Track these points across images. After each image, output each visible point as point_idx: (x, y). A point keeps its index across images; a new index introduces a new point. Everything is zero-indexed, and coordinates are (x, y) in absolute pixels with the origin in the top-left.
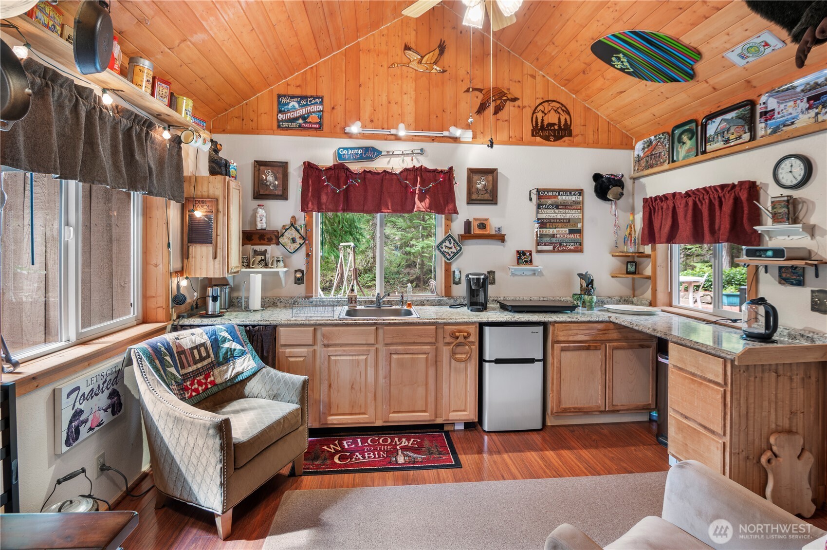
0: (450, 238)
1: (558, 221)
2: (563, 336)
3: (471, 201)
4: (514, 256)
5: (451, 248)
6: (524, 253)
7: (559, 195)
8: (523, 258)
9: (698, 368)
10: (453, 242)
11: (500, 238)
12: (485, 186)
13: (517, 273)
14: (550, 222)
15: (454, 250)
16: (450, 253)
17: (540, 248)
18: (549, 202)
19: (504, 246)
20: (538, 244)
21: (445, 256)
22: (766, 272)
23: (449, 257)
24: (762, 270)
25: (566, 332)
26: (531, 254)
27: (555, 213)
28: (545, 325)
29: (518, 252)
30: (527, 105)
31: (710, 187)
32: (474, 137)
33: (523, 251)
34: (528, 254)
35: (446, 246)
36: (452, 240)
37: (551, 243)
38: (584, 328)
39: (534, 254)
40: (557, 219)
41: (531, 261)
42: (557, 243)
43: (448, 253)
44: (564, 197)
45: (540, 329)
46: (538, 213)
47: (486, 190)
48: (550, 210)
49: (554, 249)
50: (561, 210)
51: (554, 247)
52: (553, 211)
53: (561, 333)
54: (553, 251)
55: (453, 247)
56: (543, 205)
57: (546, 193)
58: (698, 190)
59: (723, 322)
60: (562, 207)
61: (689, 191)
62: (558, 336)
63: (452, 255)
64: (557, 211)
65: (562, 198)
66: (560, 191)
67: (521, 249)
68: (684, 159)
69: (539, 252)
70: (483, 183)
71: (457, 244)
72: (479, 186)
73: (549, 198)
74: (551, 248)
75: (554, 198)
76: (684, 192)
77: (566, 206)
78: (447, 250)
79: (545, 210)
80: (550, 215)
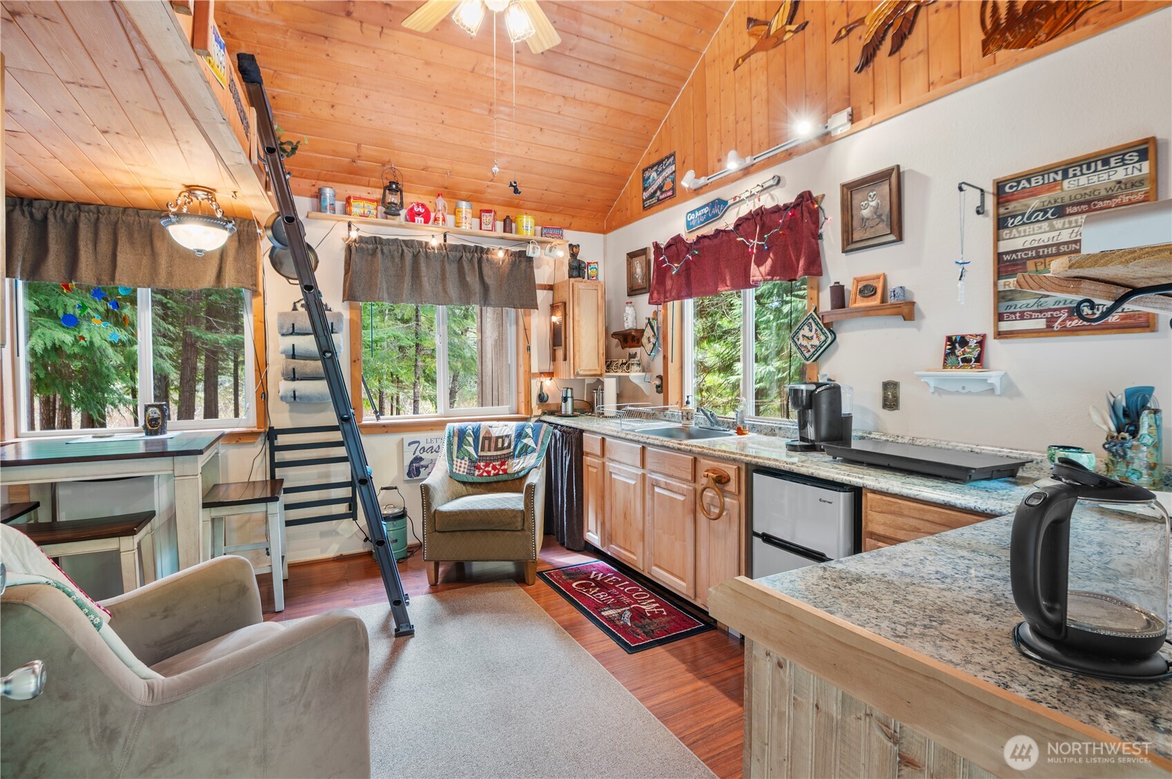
0: (811, 321)
1: (1063, 249)
2: (884, 524)
3: (850, 244)
4: (941, 347)
5: (812, 338)
6: (963, 342)
7: (1065, 176)
8: (959, 351)
10: (814, 327)
11: (906, 310)
12: (877, 208)
13: (947, 387)
14: (1038, 256)
15: (816, 342)
16: (809, 347)
17: (1005, 326)
18: (1035, 203)
19: (919, 328)
20: (1000, 317)
21: (802, 353)
23: (807, 355)
25: (890, 517)
26: (981, 344)
27: (1052, 229)
29: (949, 339)
32: (853, 119)
33: (963, 338)
34: (973, 343)
35: (804, 336)
36: (813, 324)
37: (1041, 312)
38: (936, 518)
39: (992, 344)
40: (1058, 245)
41: (979, 359)
42: (1060, 309)
43: (806, 347)
44: (1083, 180)
46: (997, 239)
47: (880, 216)
48: (1038, 225)
49: (1050, 325)
50: (1073, 218)
51: (1050, 322)
52: (1045, 225)
53: (878, 517)
54: (1049, 331)
55: (815, 336)
56: (1015, 217)
57: (1024, 183)
60: (1075, 209)
63: (812, 350)
64: (1058, 223)
65: (1072, 186)
66: (1065, 169)
67: (956, 332)
69: (1000, 335)
70: (873, 204)
71: (821, 330)
72: (866, 213)
73: (1033, 193)
74: (1041, 324)
75: (1049, 190)
77: (1088, 202)
78: (804, 343)
79: (1022, 228)
80: (1037, 237)
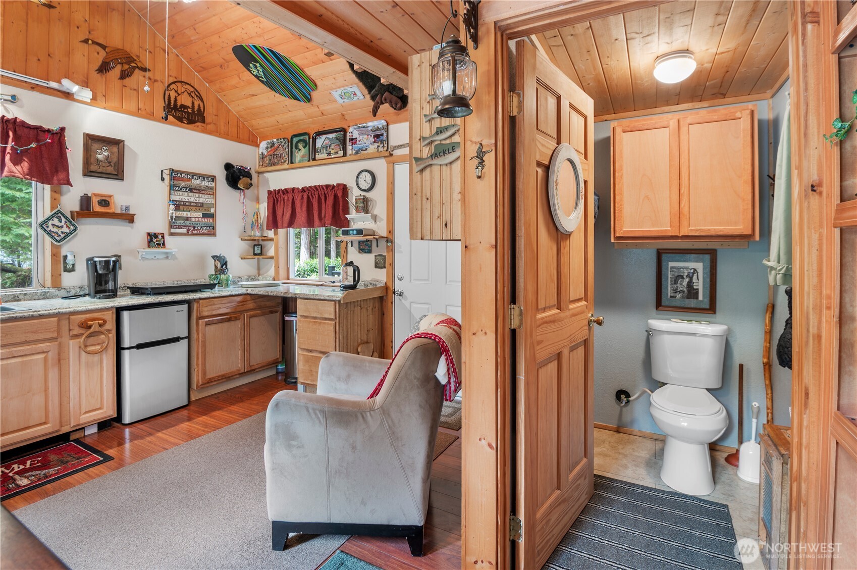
0: (60, 215)
1: (192, 204)
2: (208, 311)
3: (88, 172)
4: (145, 239)
5: (62, 227)
6: (156, 236)
7: (193, 178)
8: (154, 240)
9: (318, 312)
10: (63, 220)
11: (129, 218)
12: (107, 158)
13: (147, 257)
14: (184, 205)
15: (65, 230)
16: (60, 233)
17: (173, 231)
18: (183, 184)
19: (132, 228)
20: (171, 227)
21: (52, 237)
22: (352, 246)
23: (58, 239)
24: (349, 244)
25: (210, 307)
26: (163, 237)
27: (188, 196)
28: (189, 302)
29: (149, 234)
30: (159, 79)
31: (319, 186)
32: (94, 98)
33: (155, 234)
34: (160, 237)
35: (53, 225)
36: (62, 218)
37: (185, 226)
38: (226, 301)
39: (167, 237)
40: (190, 202)
41: (164, 244)
42: (191, 226)
43: (56, 233)
44: (198, 181)
45: (185, 307)
46: (170, 194)
47: (110, 162)
48: (184, 193)
49: (188, 232)
50: (195, 194)
51: (188, 230)
52: (186, 193)
53: (205, 309)
54: (187, 234)
55: (65, 226)
56: (176, 187)
57: (179, 175)
58: (310, 187)
59: (326, 284)
60: (195, 191)
61: (305, 187)
62: (202, 312)
63: (63, 236)
64: (190, 194)
65: (195, 182)
66: (193, 175)
67: (152, 231)
68: (299, 162)
69: (172, 234)
70: (106, 154)
71: (71, 222)
72: (100, 157)
73: (183, 180)
74: (184, 231)
75: (187, 181)
76: (301, 188)
77: (199, 190)
78: (55, 230)
79: (178, 192)
80: (184, 197)
